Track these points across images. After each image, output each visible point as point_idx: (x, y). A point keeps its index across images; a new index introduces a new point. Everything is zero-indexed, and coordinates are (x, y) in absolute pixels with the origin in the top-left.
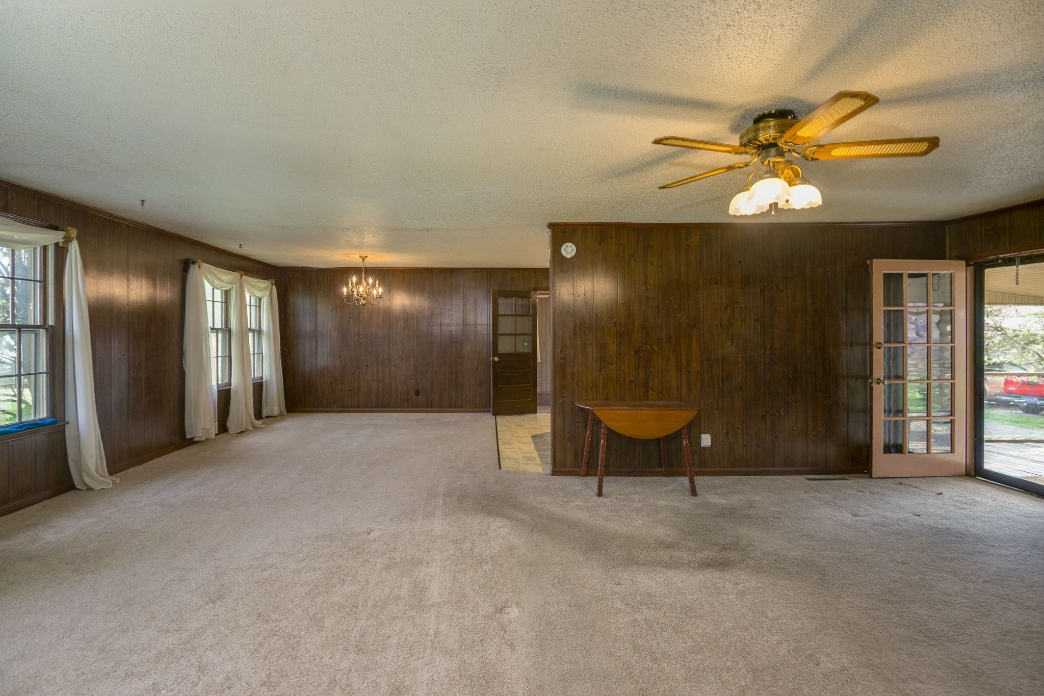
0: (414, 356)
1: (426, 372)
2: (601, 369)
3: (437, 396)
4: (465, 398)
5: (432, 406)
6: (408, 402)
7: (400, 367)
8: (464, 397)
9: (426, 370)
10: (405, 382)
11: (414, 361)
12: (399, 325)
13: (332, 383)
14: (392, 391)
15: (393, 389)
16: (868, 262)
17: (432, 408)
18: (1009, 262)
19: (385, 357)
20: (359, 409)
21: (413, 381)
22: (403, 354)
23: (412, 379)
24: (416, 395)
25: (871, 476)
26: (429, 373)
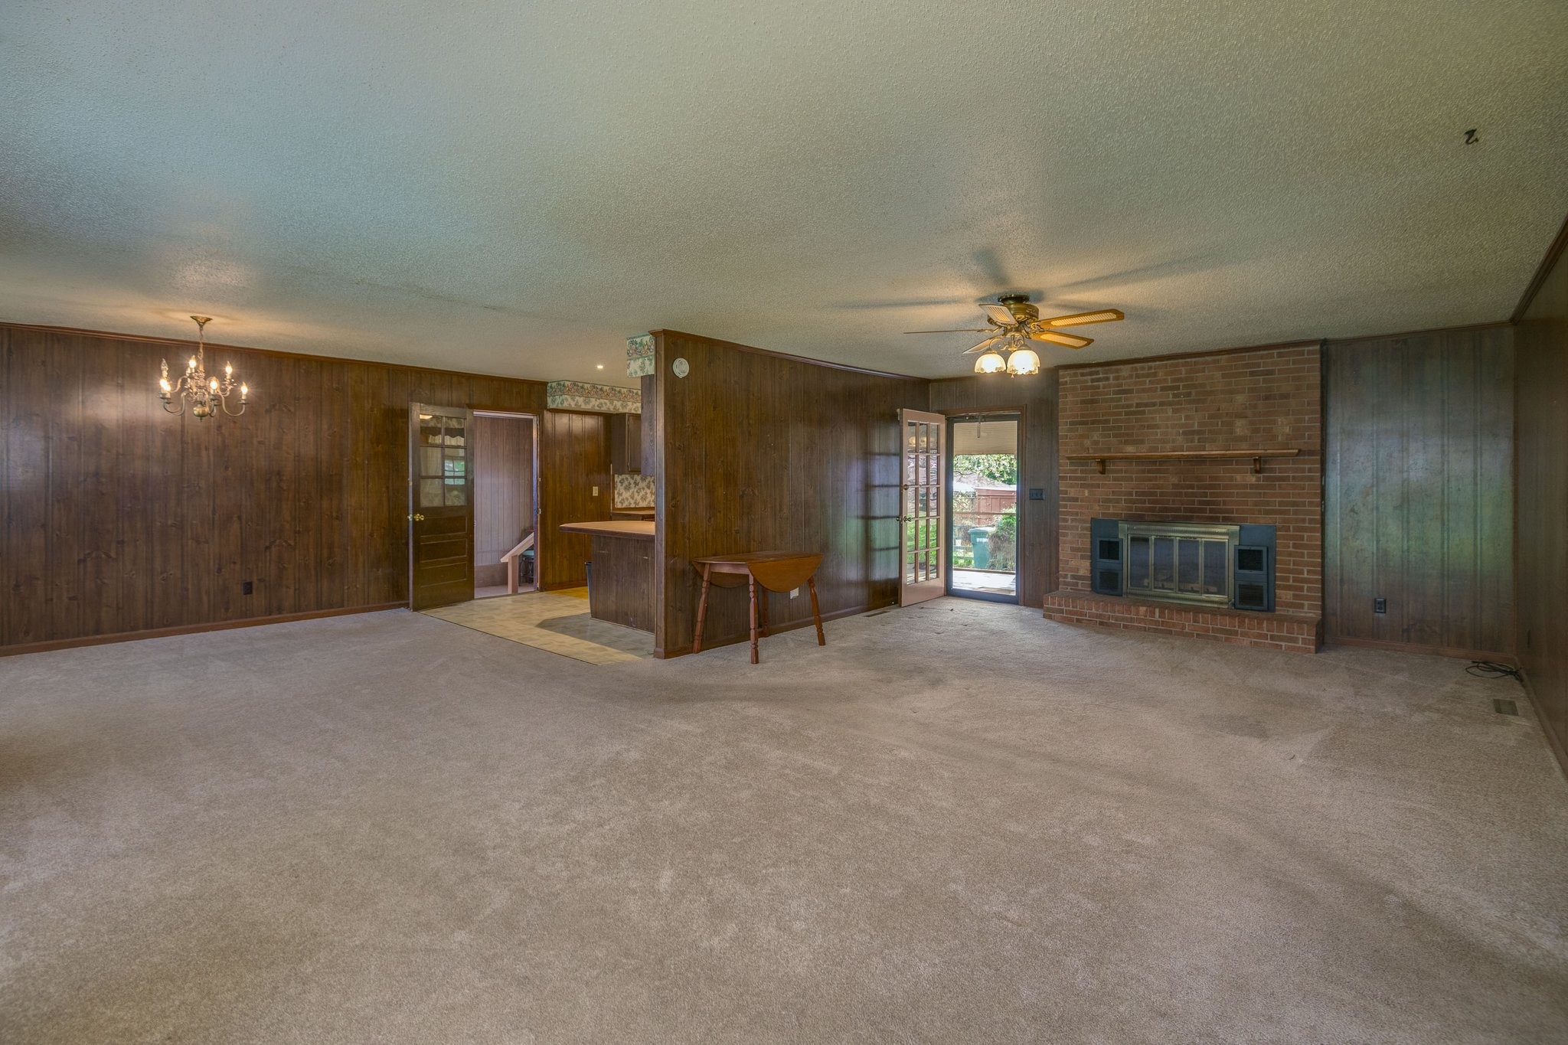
0: (239, 518)
1: (268, 548)
2: (710, 518)
3: (292, 591)
4: (348, 589)
5: (280, 610)
6: (227, 609)
7: (207, 542)
8: (346, 587)
9: (268, 544)
10: (219, 570)
11: (241, 528)
12: (205, 460)
13: (17, 586)
14: (187, 590)
15: (190, 587)
16: (898, 410)
17: (280, 613)
18: (972, 419)
19: (170, 523)
20: (98, 637)
21: (238, 567)
22: (214, 514)
23: (235, 563)
24: (246, 594)
25: (900, 606)
26: (273, 549)
